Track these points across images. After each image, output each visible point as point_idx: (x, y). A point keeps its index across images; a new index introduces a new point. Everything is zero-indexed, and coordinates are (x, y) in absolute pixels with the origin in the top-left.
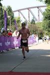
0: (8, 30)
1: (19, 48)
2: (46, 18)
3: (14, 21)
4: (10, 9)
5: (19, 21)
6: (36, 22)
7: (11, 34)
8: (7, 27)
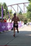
0: (4, 18)
1: (11, 30)
2: (29, 10)
3: (8, 12)
4: (5, 5)
5: (11, 13)
6: (22, 13)
7: (6, 21)
8: (3, 16)
